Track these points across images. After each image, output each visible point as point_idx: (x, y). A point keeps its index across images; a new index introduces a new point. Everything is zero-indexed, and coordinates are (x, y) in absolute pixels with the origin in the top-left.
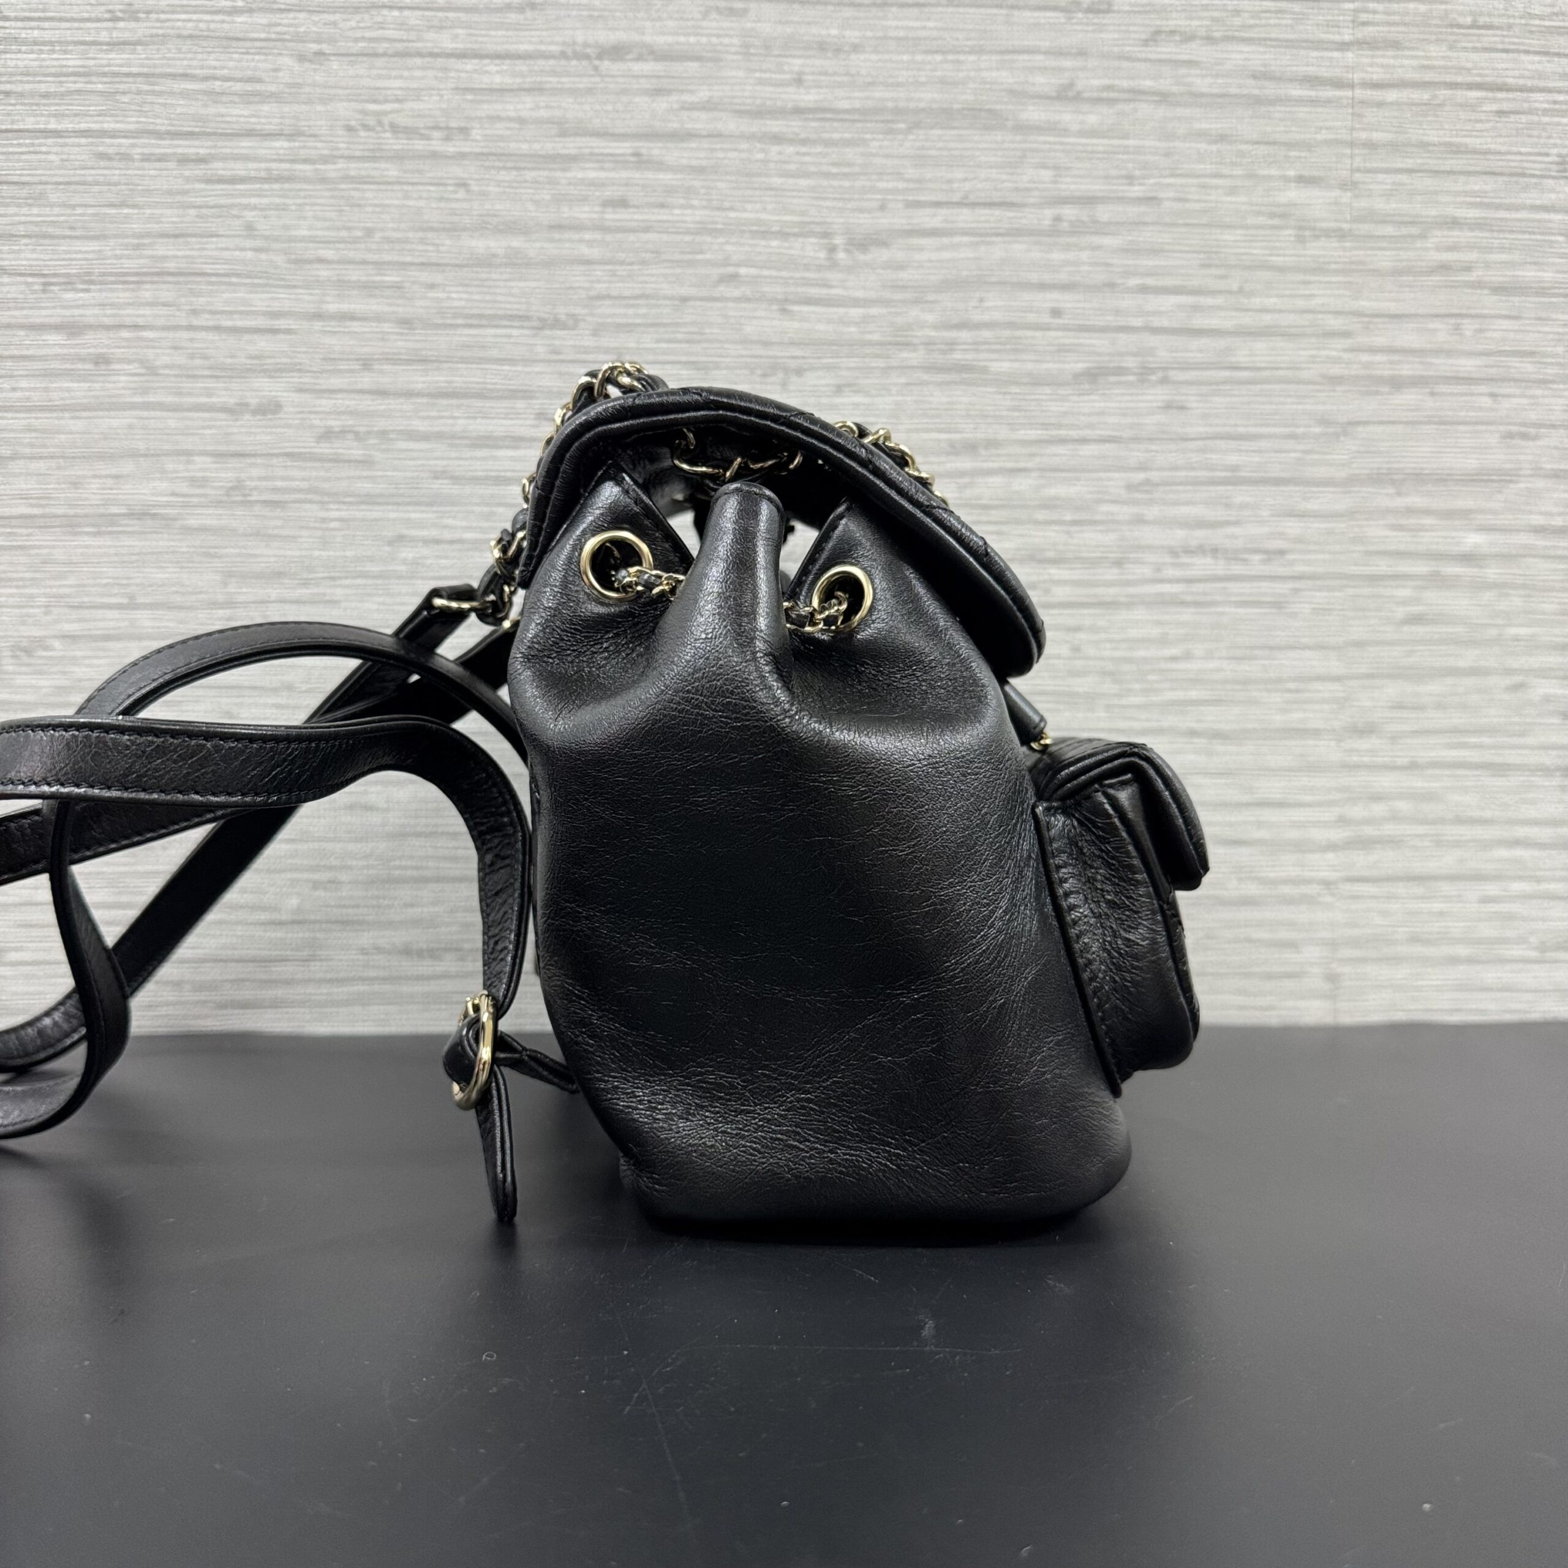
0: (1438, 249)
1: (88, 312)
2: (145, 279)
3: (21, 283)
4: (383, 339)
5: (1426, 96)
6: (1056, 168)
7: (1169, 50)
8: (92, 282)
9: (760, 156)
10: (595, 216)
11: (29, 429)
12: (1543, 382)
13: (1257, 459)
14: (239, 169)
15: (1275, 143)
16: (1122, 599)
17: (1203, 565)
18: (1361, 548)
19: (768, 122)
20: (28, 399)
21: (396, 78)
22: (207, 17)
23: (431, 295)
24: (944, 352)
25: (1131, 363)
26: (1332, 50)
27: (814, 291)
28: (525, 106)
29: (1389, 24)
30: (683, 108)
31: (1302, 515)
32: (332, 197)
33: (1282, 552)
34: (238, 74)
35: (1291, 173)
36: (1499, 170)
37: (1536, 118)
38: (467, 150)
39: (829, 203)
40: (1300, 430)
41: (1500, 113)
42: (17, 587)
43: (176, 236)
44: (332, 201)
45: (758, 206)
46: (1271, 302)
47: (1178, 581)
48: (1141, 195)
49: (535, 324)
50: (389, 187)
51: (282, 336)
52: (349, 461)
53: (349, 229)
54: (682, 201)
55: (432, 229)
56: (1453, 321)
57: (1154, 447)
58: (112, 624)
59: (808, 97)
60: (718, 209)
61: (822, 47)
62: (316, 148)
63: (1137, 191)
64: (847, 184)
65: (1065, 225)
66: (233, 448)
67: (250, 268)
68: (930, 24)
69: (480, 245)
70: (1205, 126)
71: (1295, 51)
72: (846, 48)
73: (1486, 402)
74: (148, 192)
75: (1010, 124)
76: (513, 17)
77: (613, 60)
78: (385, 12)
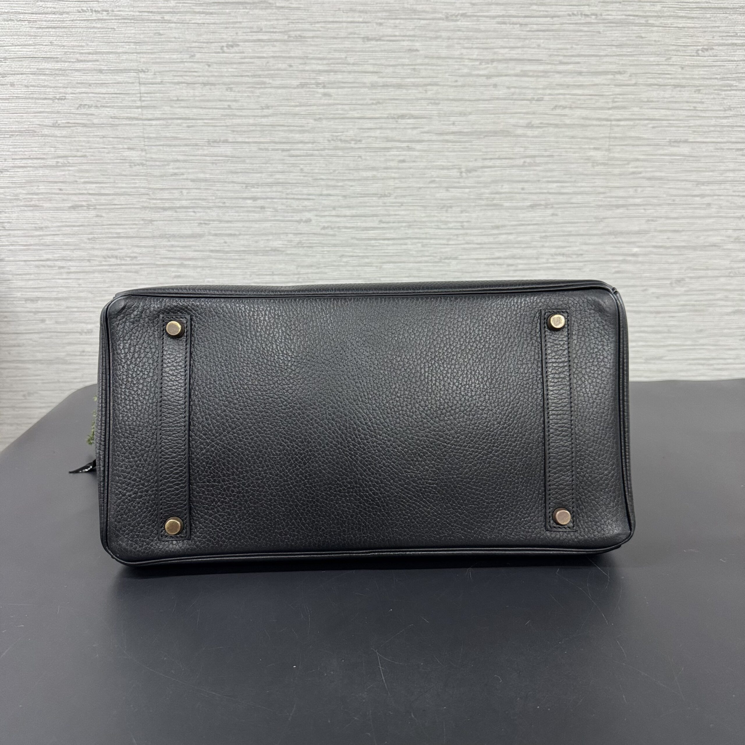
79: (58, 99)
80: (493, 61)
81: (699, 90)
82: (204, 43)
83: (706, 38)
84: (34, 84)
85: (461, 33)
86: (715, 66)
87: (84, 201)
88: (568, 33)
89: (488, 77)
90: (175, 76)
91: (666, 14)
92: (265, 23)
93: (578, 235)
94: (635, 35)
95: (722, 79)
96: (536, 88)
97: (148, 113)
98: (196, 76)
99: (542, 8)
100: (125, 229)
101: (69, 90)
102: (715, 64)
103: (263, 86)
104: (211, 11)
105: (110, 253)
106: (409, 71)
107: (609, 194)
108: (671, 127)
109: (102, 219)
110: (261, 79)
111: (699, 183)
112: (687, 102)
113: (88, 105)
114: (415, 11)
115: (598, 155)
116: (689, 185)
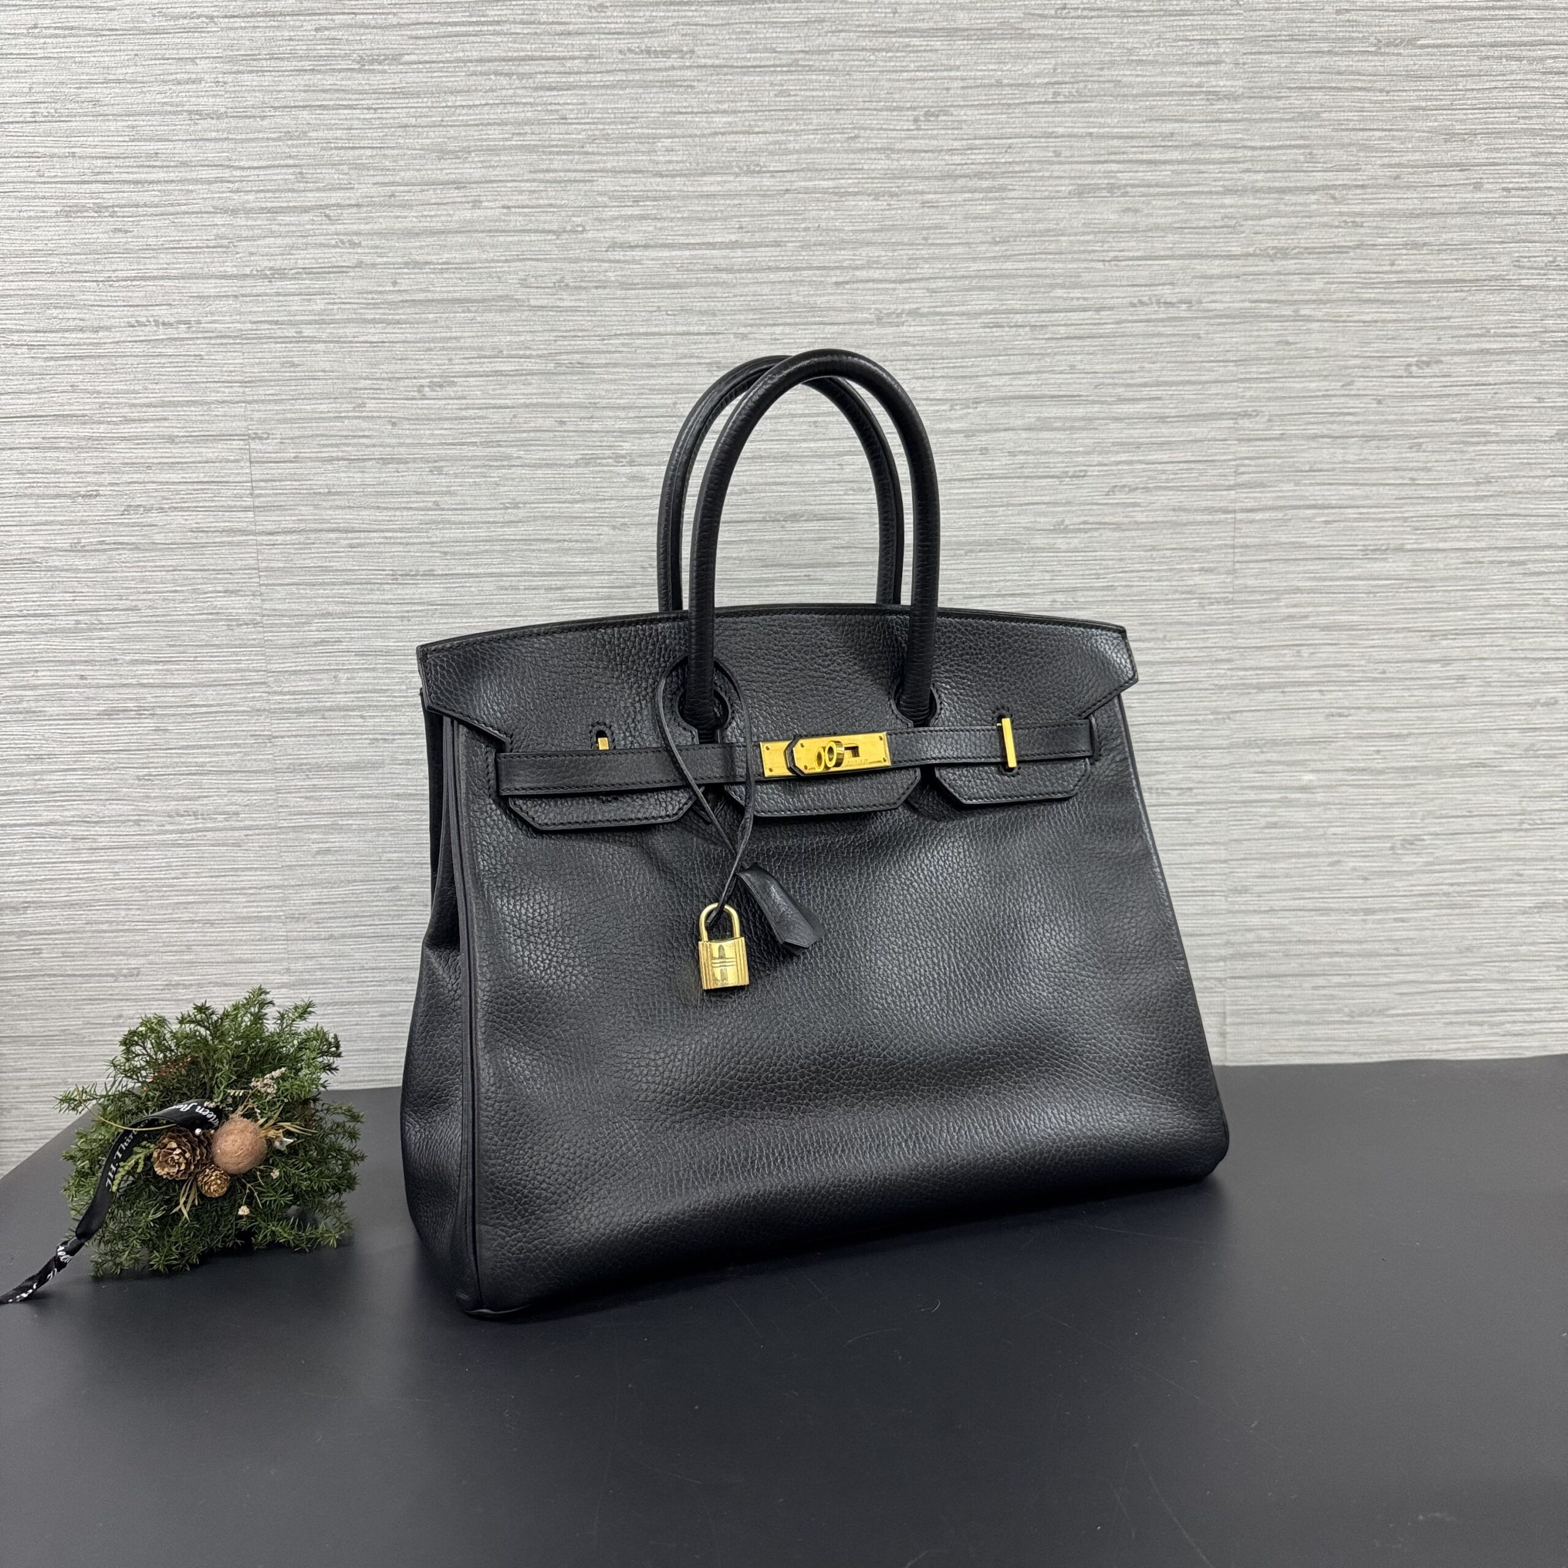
0: (1287, 607)
5: (1280, 515)
6: (1053, 571)
7: (1122, 497)
12: (1352, 682)
13: (1175, 735)
14: (579, 593)
15: (1186, 549)
18: (1238, 785)
22: (559, 505)
26: (1222, 491)
29: (1258, 472)
30: (833, 548)
33: (1190, 789)
34: (578, 538)
35: (1196, 566)
36: (1325, 557)
37: (1349, 524)
40: (1200, 718)
41: (1326, 522)
46: (1182, 644)
56: (1297, 648)
63: (1101, 583)
65: (1058, 605)
68: (978, 490)
70: (1143, 541)
71: (1198, 493)
73: (1316, 695)
75: (1025, 547)
77: (792, 521)
79: (83, 496)
80: (977, 402)
81: (1420, 445)
82: (383, 379)
83: (1424, 341)
84: (35, 467)
85: (910, 348)
86: (1449, 395)
87: (131, 699)
88: (1132, 340)
89: (969, 434)
90: (324, 446)
91: (1334, 297)
92: (509, 338)
93: (1180, 749)
94: (1273, 339)
95: (1466, 421)
96: (1070, 452)
97: (268, 520)
98: (367, 446)
99: (1077, 293)
100: (217, 754)
101: (107, 478)
102: (1447, 391)
103: (505, 463)
104: (397, 317)
105: (182, 806)
106: (804, 427)
107: (1240, 663)
108: (1367, 520)
109: (168, 736)
110: (503, 449)
111: (1434, 635)
112: (1396, 469)
113: (144, 507)
114: (813, 309)
115: (1211, 583)
116: (1414, 639)
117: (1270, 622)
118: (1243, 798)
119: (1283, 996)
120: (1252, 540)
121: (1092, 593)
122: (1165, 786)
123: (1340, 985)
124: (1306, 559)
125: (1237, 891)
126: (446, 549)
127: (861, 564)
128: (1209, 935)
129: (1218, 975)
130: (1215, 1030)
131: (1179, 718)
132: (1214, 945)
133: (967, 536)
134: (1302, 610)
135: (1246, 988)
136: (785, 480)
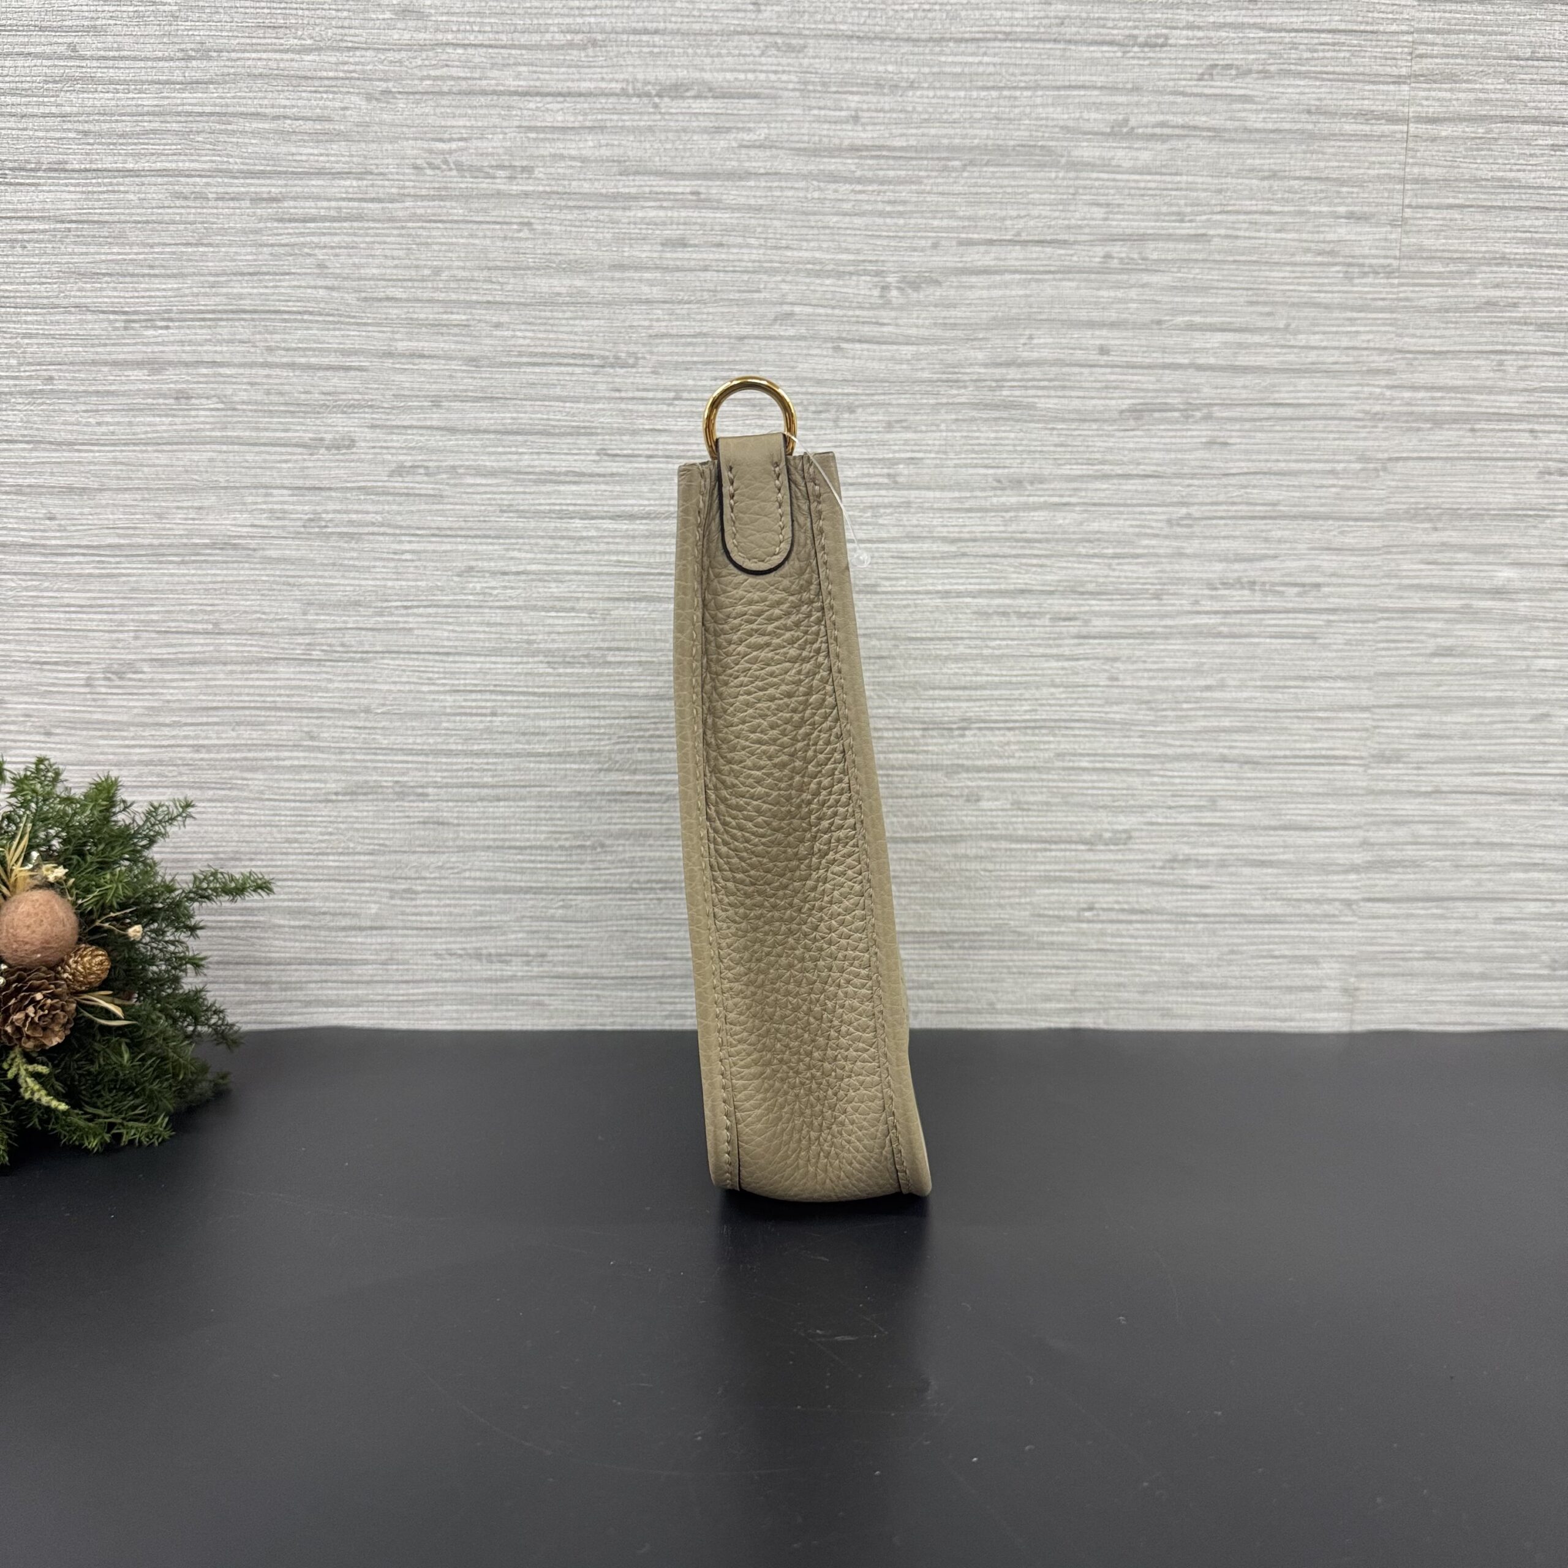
0: (1485, 286)
1: (166, 349)
2: (219, 316)
3: (102, 321)
4: (451, 377)
5: (1481, 130)
6: (1108, 205)
7: (1225, 84)
8: (171, 320)
9: (816, 195)
10: (655, 255)
11: (115, 463)
13: (1297, 494)
14: (310, 208)
15: (1327, 179)
16: (1159, 630)
17: (1239, 598)
18: (1393, 581)
19: (826, 160)
20: (113, 433)
21: (460, 116)
22: (278, 56)
23: (498, 333)
24: (991, 389)
25: (1175, 400)
26: (1388, 83)
27: (867, 330)
28: (588, 145)
29: (1448, 56)
30: (741, 146)
31: (1338, 550)
32: (400, 235)
33: (1318, 586)
34: (308, 113)
35: (1342, 209)
36: (1552, 205)
38: (531, 188)
39: (885, 242)
40: (1340, 467)
41: (1555, 147)
42: (107, 613)
43: (250, 274)
44: (399, 239)
45: (812, 244)
46: (1315, 340)
47: (1216, 612)
48: (1192, 232)
49: (596, 361)
50: (456, 226)
51: (352, 373)
52: (420, 495)
53: (417, 267)
54: (740, 240)
55: (496, 268)
56: (1498, 357)
57: (1196, 482)
58: (199, 649)
59: (864, 136)
60: (776, 248)
61: (879, 85)
62: (383, 187)
63: (1186, 229)
64: (901, 222)
65: (1115, 264)
66: (309, 483)
67: (322, 305)
68: (986, 59)
69: (544, 284)
70: (1257, 162)
71: (1350, 84)
72: (903, 84)
73: (1526, 438)
74: (223, 231)
75: (1063, 160)
76: (575, 52)
77: (673, 98)
78: (449, 50)
117: (1456, 310)
118: (1400, 604)
119: (1447, 931)
120: (1433, 170)
121: (1171, 245)
122: (1277, 580)
123: (1539, 917)
124: (1520, 209)
125: (1383, 759)
126: (86, 127)
127: (787, 176)
128: (1335, 829)
129: (1346, 895)
130: (1337, 984)
131: (1306, 466)
132: (1342, 846)
133: (964, 137)
134: (1510, 294)
135: (1390, 917)
136: (662, 26)
